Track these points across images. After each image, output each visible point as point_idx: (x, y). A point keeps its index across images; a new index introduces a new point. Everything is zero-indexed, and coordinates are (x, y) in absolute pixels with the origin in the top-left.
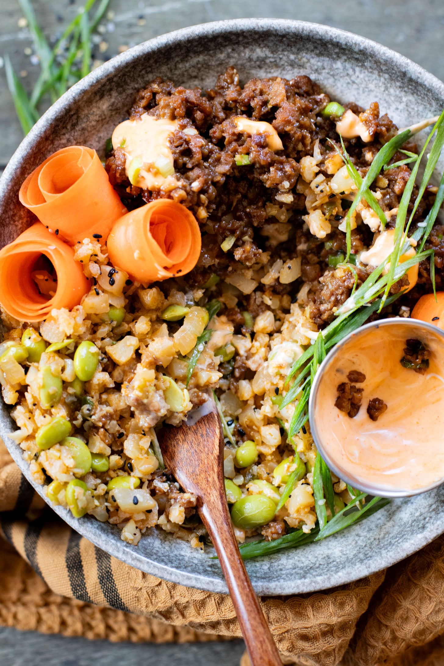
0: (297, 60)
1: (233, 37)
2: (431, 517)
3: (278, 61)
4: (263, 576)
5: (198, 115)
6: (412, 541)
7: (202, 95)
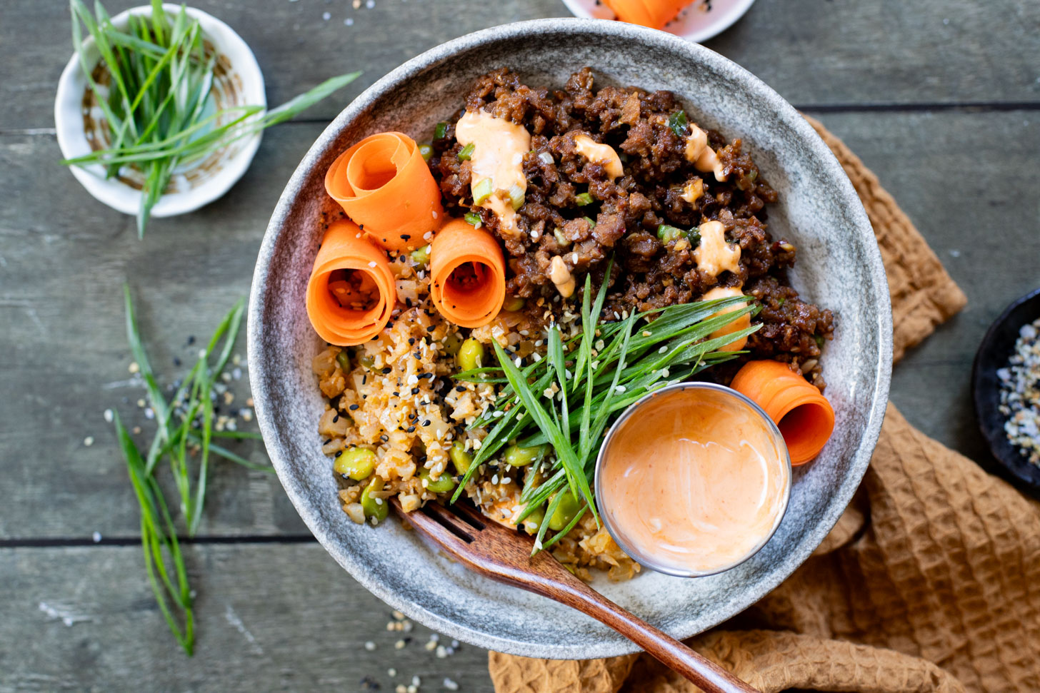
0: (661, 75)
1: (594, 38)
2: (708, 605)
3: (641, 71)
4: (514, 633)
5: (539, 121)
6: (682, 627)
7: (548, 96)
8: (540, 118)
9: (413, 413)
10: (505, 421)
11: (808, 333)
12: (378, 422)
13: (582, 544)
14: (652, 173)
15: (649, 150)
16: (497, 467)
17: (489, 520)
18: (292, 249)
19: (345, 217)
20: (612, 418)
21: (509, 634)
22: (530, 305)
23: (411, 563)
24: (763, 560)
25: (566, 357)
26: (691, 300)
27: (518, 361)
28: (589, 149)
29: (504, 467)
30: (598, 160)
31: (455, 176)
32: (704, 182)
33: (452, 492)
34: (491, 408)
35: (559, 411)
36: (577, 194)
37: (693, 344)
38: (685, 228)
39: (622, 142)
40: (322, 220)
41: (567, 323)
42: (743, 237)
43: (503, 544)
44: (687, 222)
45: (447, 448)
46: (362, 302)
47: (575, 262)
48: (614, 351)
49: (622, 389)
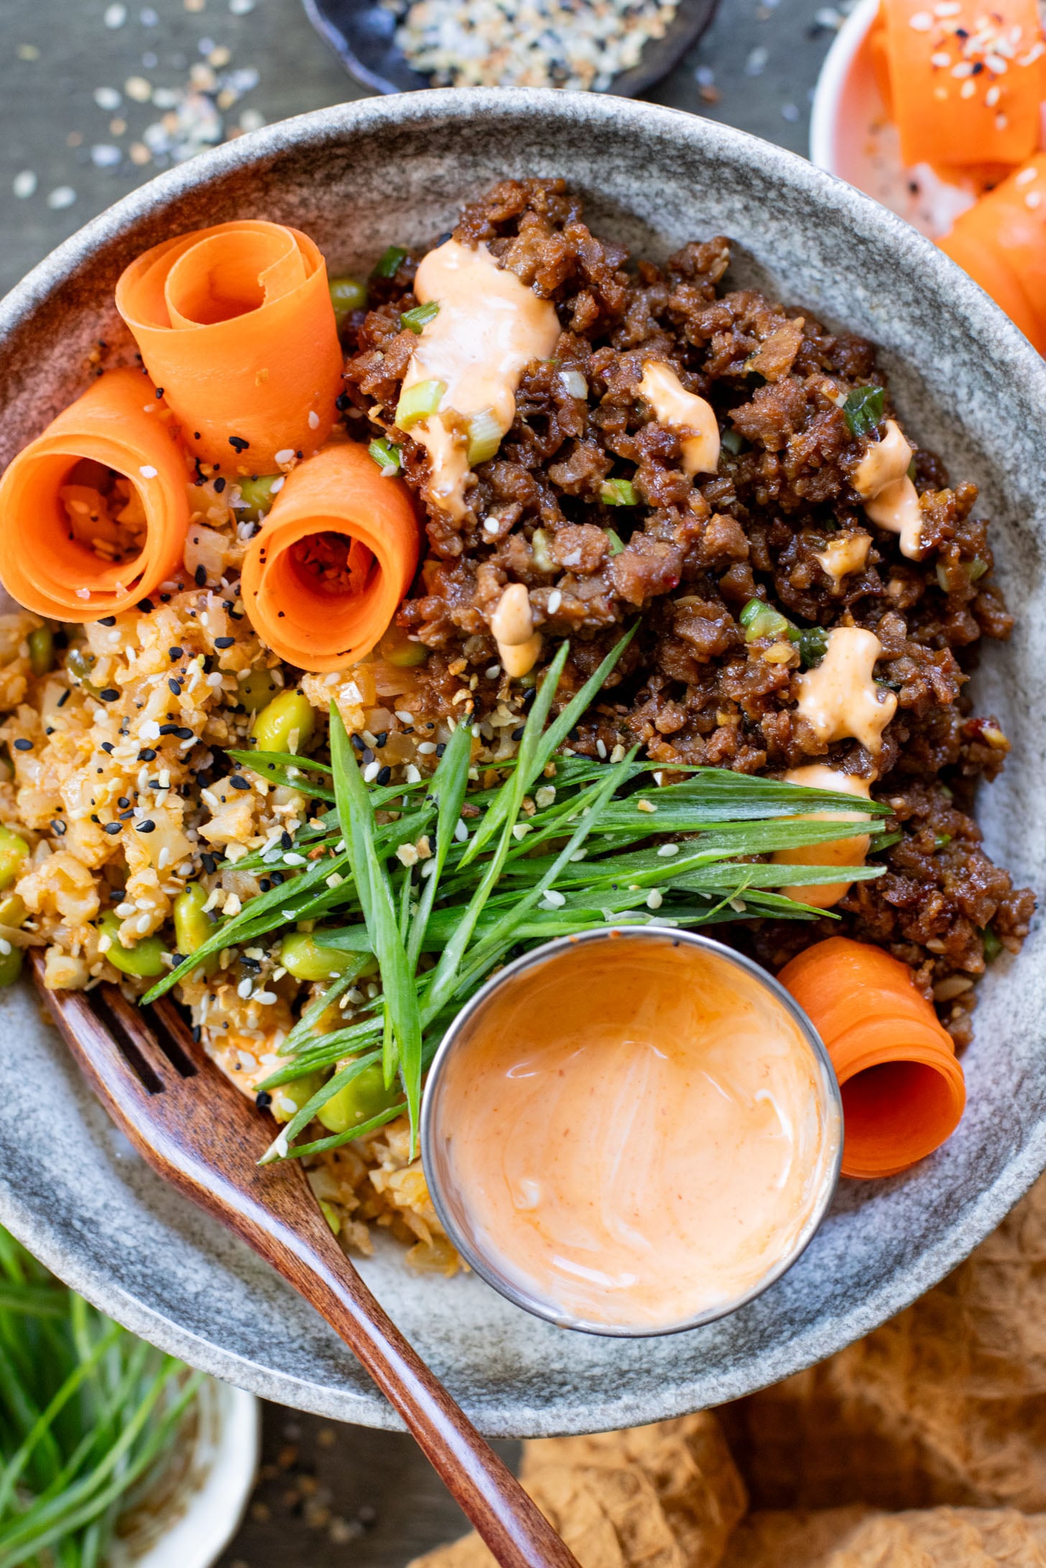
0: (866, 305)
1: (757, 182)
2: (576, 1389)
3: (828, 282)
4: (174, 1303)
6: (507, 1414)
7: (623, 267)
8: (590, 301)
9: (129, 795)
10: (306, 882)
11: (973, 922)
12: (57, 791)
13: (375, 1176)
14: (774, 489)
15: (784, 439)
16: (256, 963)
17: (209, 1063)
18: (12, 392)
19: (139, 368)
20: (520, 948)
21: (162, 1302)
22: (434, 665)
23: (25, 1091)
24: (719, 1339)
25: (468, 795)
26: (759, 771)
27: (372, 770)
28: (665, 395)
29: (271, 971)
30: (675, 421)
31: (378, 356)
32: (874, 545)
33: (152, 980)
34: (286, 843)
35: (416, 899)
36: (608, 476)
37: (732, 859)
38: (803, 623)
39: (738, 404)
40: (94, 355)
41: (498, 729)
42: (910, 683)
43: (216, 1119)
44: (809, 612)
45: (171, 891)
46: (116, 544)
47: (552, 609)
48: (570, 816)
49: (556, 899)
